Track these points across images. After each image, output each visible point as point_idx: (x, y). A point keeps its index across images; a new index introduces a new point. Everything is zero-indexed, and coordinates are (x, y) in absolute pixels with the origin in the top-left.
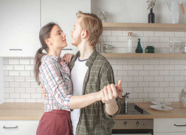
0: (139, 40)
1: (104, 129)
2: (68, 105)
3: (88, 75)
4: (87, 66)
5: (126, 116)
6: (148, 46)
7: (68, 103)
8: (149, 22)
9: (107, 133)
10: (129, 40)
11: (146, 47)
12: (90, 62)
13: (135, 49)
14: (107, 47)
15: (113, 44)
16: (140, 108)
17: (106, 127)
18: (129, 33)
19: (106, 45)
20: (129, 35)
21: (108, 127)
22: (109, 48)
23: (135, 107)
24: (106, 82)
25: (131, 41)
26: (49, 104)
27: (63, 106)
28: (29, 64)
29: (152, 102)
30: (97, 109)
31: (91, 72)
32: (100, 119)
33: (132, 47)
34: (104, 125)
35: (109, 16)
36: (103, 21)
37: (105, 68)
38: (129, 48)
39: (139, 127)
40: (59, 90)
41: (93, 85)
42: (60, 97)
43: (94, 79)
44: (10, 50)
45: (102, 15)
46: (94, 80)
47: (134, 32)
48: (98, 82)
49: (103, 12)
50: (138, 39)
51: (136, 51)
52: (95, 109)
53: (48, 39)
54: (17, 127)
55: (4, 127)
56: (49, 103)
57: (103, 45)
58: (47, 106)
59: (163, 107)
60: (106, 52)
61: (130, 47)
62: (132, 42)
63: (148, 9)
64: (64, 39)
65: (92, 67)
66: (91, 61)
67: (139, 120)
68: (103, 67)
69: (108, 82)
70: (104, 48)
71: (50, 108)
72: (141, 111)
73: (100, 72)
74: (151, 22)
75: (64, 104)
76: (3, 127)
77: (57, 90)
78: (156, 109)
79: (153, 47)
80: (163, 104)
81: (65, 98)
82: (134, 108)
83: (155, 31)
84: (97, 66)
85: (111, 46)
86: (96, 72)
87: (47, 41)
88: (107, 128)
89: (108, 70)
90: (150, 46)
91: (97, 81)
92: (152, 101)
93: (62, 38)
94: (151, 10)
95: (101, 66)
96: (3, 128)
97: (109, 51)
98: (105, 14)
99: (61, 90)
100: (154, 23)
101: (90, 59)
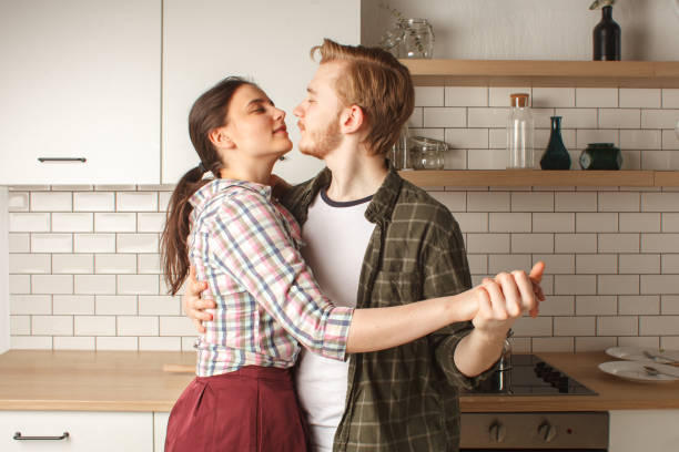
0: (556, 120)
1: (438, 427)
2: (341, 337)
3: (376, 251)
4: (372, 220)
5: (502, 399)
6: (594, 145)
7: (343, 330)
8: (597, 57)
9: (448, 438)
10: (516, 122)
11: (586, 146)
12: (381, 208)
13: (541, 154)
14: (425, 149)
15: (452, 137)
16: (558, 373)
17: (442, 421)
18: (513, 96)
19: (422, 139)
20: (514, 105)
21: (449, 419)
22: (434, 150)
23: (535, 370)
24: (447, 272)
25: (523, 124)
26: (224, 344)
27: (322, 342)
28: (112, 209)
29: (610, 352)
30: (413, 360)
31: (387, 239)
32: (423, 394)
33: (527, 149)
34: (436, 413)
35: (434, 35)
36: (410, 54)
37: (442, 228)
38: (516, 151)
39: (548, 439)
40: (301, 290)
41: (400, 283)
42: (310, 313)
43: (402, 263)
44: (42, 160)
45: (407, 33)
46: (401, 267)
47: (538, 93)
48: (418, 274)
49: (411, 21)
50: (552, 119)
51: (541, 163)
52: (407, 361)
53: (222, 131)
54: (67, 435)
55: (18, 436)
56: (228, 344)
57: (409, 141)
58: (217, 353)
59: (652, 369)
60: (422, 168)
61: (520, 148)
62: (527, 129)
63: (592, 8)
64: (277, 126)
65: (390, 225)
66: (385, 204)
67: (549, 417)
68: (433, 224)
69: (453, 271)
70: (415, 152)
71: (232, 362)
72: (560, 383)
73: (425, 242)
74: (604, 58)
75: (327, 333)
76: (14, 435)
77: (294, 289)
78: (622, 375)
79: (616, 146)
80: (652, 358)
81: (328, 314)
82: (535, 374)
83: (623, 87)
84: (411, 220)
85: (441, 143)
86: (408, 239)
87: (215, 137)
88: (447, 422)
89: (450, 233)
90: (601, 145)
91: (415, 271)
92: (608, 348)
93: (271, 122)
94: (607, 12)
95: (425, 221)
96: (15, 438)
97: (432, 163)
98: (417, 27)
99: (307, 289)
100: (619, 60)
101: (382, 199)
